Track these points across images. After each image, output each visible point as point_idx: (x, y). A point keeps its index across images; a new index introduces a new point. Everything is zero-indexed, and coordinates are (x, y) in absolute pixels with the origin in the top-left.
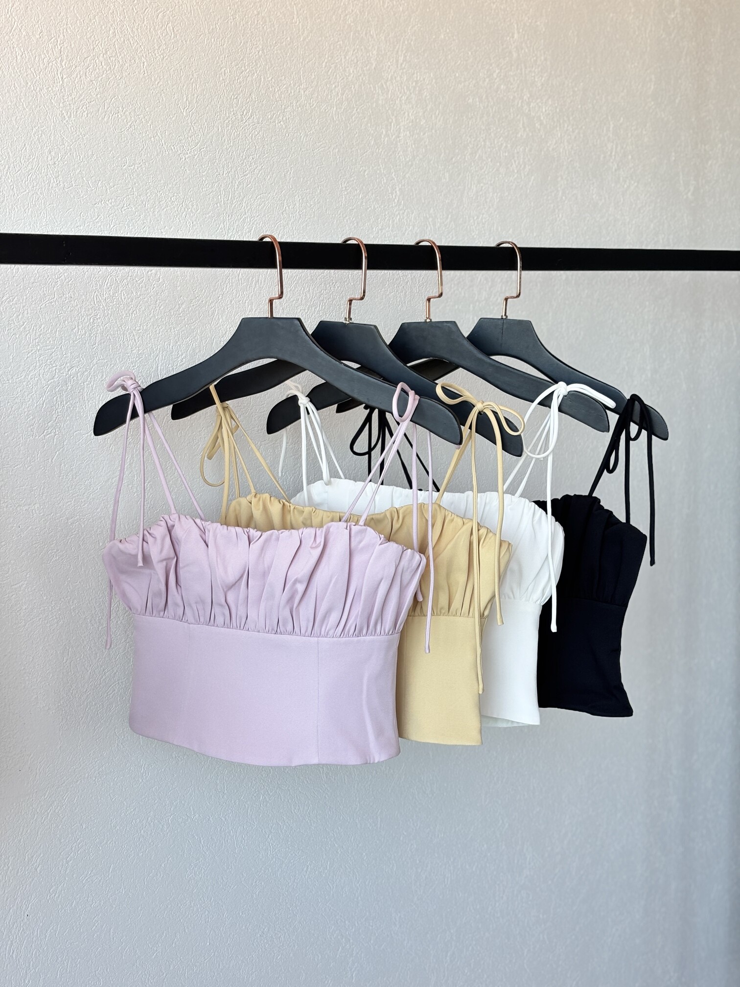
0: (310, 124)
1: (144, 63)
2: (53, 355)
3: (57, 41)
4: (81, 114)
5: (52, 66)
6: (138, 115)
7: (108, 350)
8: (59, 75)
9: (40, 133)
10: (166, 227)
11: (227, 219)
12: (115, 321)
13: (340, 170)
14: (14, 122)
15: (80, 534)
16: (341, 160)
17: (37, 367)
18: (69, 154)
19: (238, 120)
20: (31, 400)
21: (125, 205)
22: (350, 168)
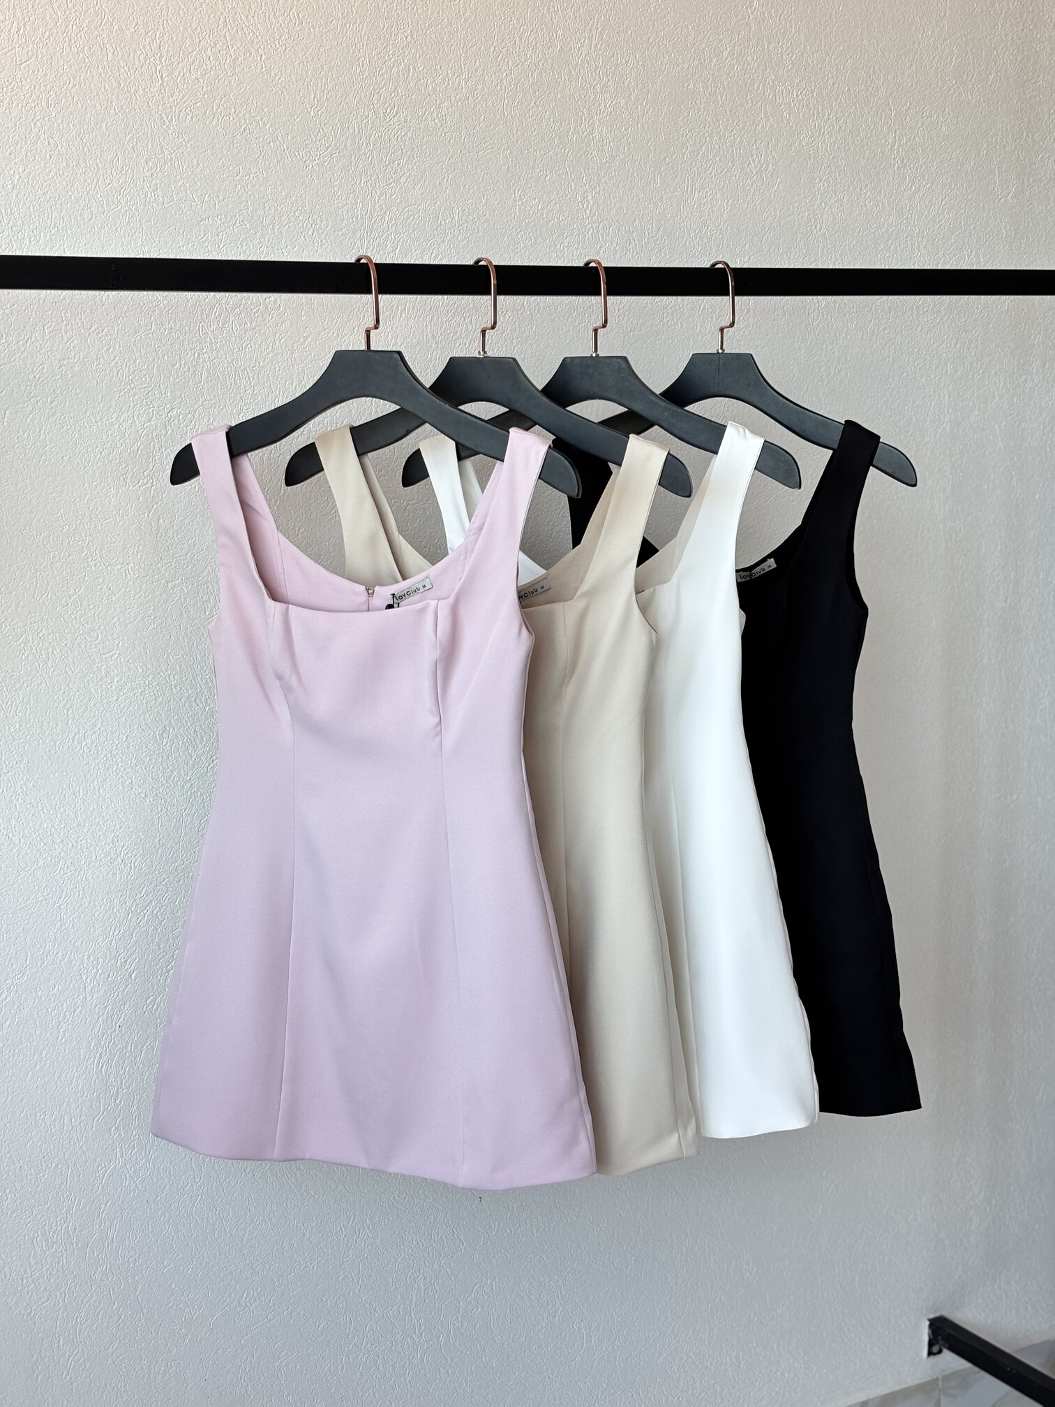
0: (473, 120)
1: (261, 56)
2: (150, 394)
3: (156, 35)
4: (184, 118)
5: (149, 64)
6: (254, 117)
7: (216, 389)
8: (158, 73)
9: (135, 140)
10: (289, 247)
11: (365, 236)
12: (224, 356)
13: (513, 176)
14: (104, 128)
15: (183, 600)
17: (131, 408)
18: (169, 164)
19: (380, 119)
20: (124, 445)
21: (238, 222)
22: (526, 172)
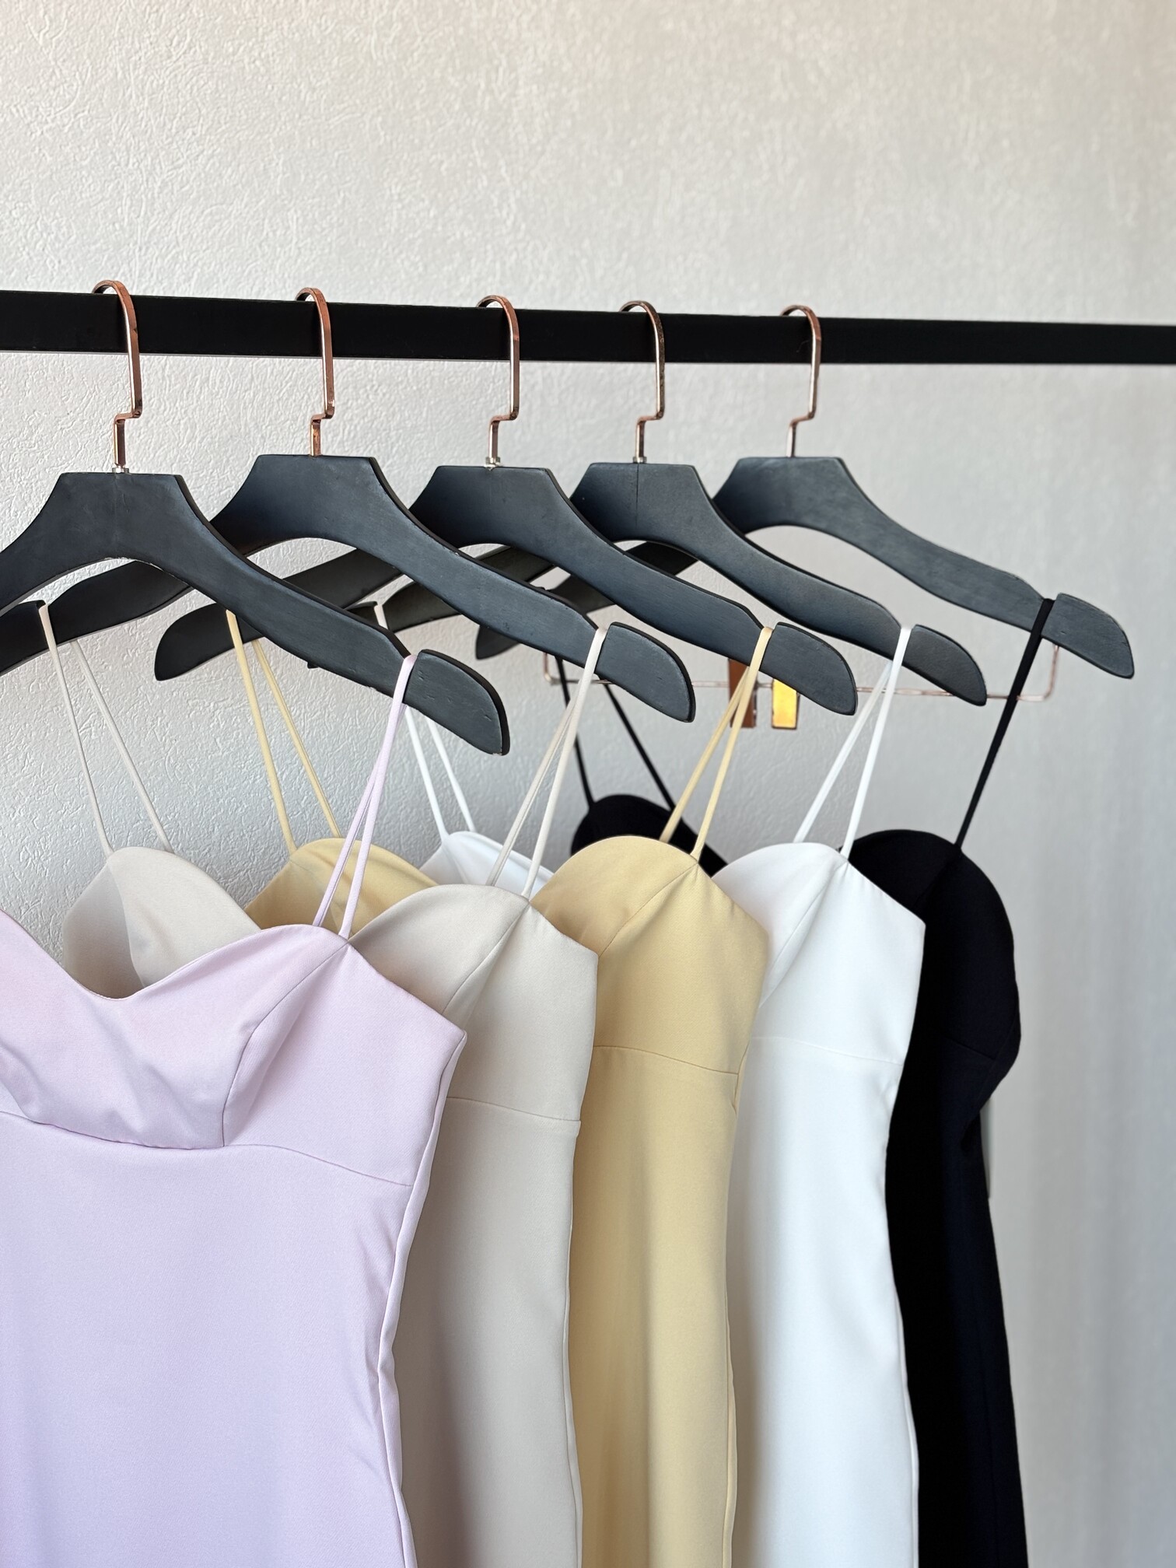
11: (137, 254)
13: (387, 160)
16: (388, 138)
19: (161, 56)
